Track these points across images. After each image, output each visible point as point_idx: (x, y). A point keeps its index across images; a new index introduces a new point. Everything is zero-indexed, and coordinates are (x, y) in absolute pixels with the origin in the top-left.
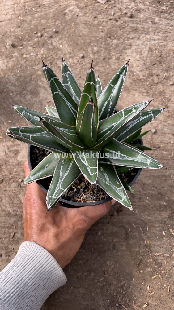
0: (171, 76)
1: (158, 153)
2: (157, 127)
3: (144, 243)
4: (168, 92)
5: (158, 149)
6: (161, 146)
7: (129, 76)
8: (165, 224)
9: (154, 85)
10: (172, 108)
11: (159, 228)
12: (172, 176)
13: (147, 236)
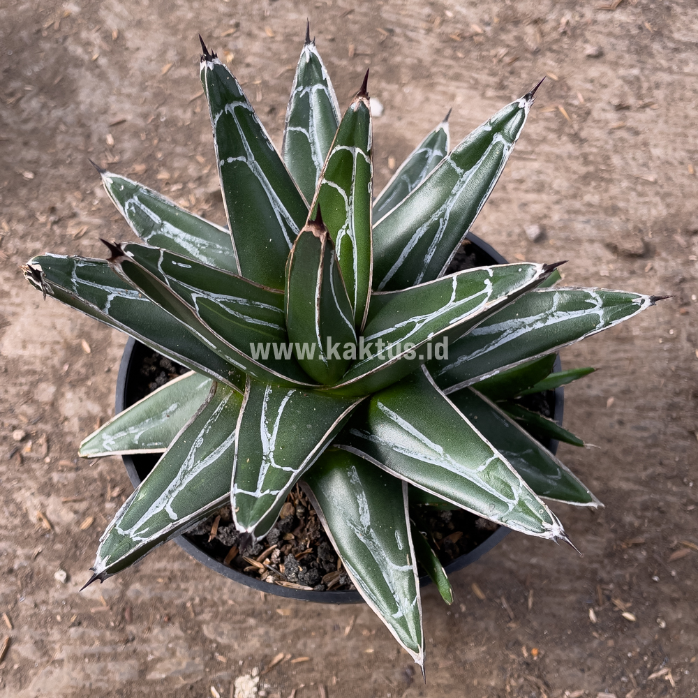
0: (586, 24)
3: (520, 654)
4: (579, 83)
7: (427, 21)
8: (595, 580)
9: (527, 59)
10: (596, 146)
11: (572, 598)
12: (611, 401)
13: (528, 630)
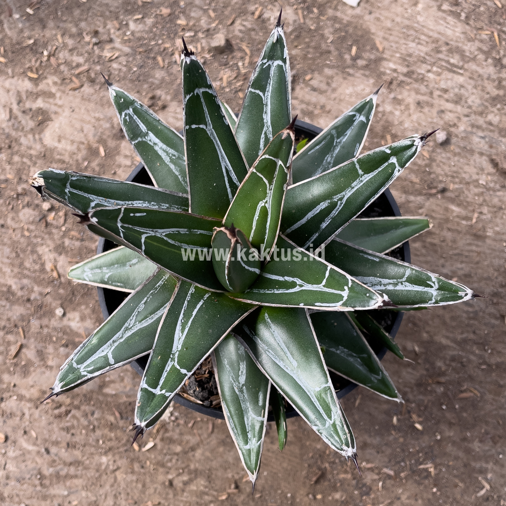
1: (437, 205)
2: (455, 125)
5: (439, 196)
6: (452, 187)
